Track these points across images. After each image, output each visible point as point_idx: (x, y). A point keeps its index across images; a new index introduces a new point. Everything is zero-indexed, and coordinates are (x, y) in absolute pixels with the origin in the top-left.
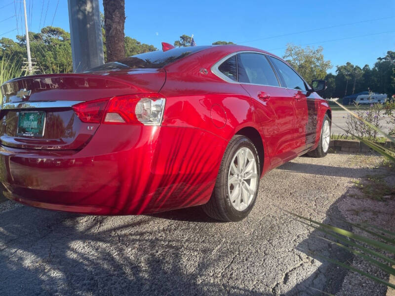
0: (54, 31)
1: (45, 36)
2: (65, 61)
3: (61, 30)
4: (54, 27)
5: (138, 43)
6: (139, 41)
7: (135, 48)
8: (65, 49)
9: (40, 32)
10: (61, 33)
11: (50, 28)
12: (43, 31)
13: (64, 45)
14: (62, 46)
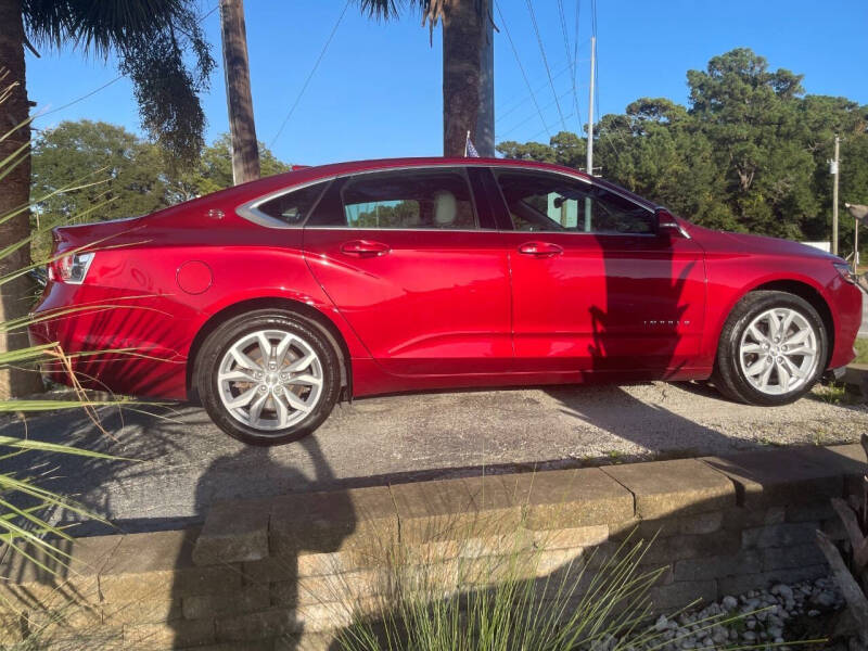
0: (652, 106)
1: (633, 120)
2: (654, 167)
3: (665, 103)
4: (651, 97)
5: (852, 106)
6: (854, 101)
7: (825, 120)
8: (659, 143)
9: (624, 113)
10: (665, 108)
11: (644, 101)
12: (630, 111)
13: (658, 134)
14: (654, 138)
